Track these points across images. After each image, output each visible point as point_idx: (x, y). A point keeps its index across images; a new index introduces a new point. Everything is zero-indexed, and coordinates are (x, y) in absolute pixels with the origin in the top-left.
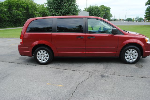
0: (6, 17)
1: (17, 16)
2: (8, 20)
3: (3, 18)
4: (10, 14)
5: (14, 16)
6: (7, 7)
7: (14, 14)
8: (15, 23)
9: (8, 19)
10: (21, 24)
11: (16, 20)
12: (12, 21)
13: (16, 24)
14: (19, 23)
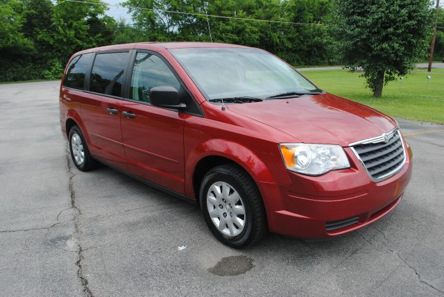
0: (285, 40)
1: (314, 38)
2: (290, 47)
3: (277, 43)
4: (297, 31)
5: (305, 37)
6: (293, 14)
7: (306, 32)
8: (306, 57)
9: (289, 45)
10: (323, 59)
11: (309, 49)
12: (301, 50)
13: (309, 60)
14: (317, 56)
